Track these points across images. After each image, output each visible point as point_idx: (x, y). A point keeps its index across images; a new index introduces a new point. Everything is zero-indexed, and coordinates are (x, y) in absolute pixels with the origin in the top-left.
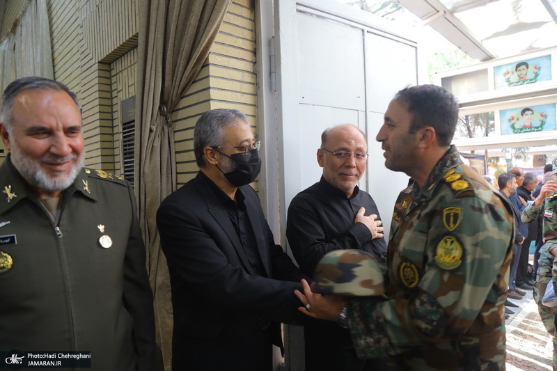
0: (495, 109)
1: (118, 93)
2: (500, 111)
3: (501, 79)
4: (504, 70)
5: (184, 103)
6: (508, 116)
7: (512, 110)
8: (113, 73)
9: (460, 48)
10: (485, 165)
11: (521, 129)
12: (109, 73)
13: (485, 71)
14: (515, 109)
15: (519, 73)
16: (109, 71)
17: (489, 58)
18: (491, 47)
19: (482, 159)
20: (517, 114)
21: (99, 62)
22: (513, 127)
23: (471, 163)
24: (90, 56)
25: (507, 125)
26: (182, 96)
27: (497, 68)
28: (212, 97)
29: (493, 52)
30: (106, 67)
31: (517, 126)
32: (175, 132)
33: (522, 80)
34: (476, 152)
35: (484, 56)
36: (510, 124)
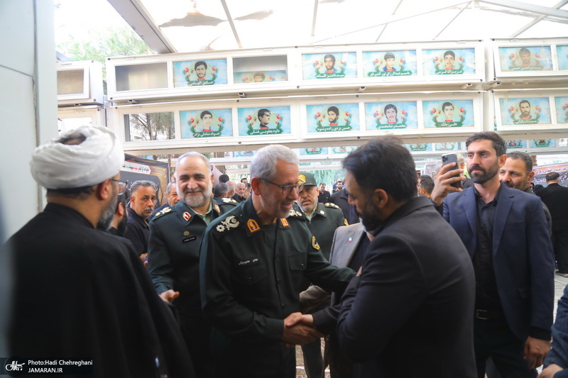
0: (175, 109)
2: (180, 112)
3: (181, 77)
4: (183, 67)
7: (192, 111)
10: (168, 174)
11: (201, 133)
13: (164, 65)
14: (195, 111)
15: (198, 72)
17: (168, 51)
19: (165, 167)
20: (197, 116)
22: (193, 130)
23: (152, 171)
25: (187, 128)
27: (176, 63)
31: (197, 129)
33: (201, 80)
34: (158, 160)
35: (163, 47)
36: (190, 127)
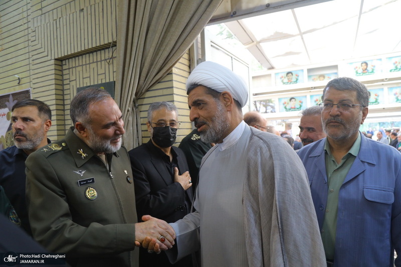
1: (70, 81)
2: (278, 99)
3: (279, 81)
4: (280, 75)
5: (148, 94)
6: (283, 101)
7: (285, 98)
8: (64, 67)
9: (259, 61)
12: (60, 67)
13: (269, 75)
14: (287, 98)
15: (288, 77)
16: (61, 66)
17: (272, 68)
18: (274, 63)
20: (287, 100)
21: (55, 59)
22: (285, 108)
24: (45, 54)
25: (282, 107)
26: (148, 90)
27: (276, 74)
28: (175, 92)
29: (274, 65)
30: (59, 63)
31: (288, 107)
32: (140, 111)
33: (290, 82)
35: (270, 66)
36: (284, 106)
